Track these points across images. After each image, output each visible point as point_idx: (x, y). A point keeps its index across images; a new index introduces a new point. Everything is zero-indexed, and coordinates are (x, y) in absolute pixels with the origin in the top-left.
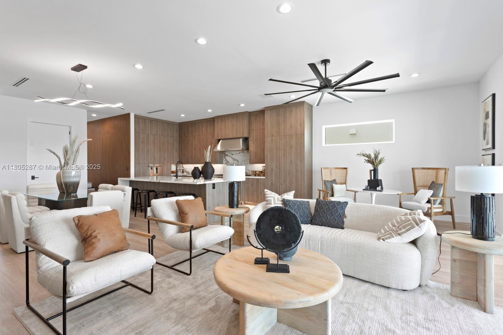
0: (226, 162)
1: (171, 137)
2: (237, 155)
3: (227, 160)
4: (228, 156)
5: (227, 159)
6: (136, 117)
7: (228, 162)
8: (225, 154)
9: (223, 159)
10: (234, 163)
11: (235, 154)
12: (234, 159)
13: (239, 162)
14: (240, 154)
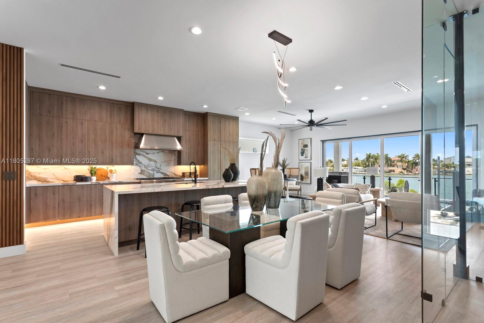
2: (154, 155)
3: (139, 161)
5: (139, 159)
10: (149, 164)
11: (152, 153)
12: (150, 160)
13: (158, 163)
14: (158, 154)
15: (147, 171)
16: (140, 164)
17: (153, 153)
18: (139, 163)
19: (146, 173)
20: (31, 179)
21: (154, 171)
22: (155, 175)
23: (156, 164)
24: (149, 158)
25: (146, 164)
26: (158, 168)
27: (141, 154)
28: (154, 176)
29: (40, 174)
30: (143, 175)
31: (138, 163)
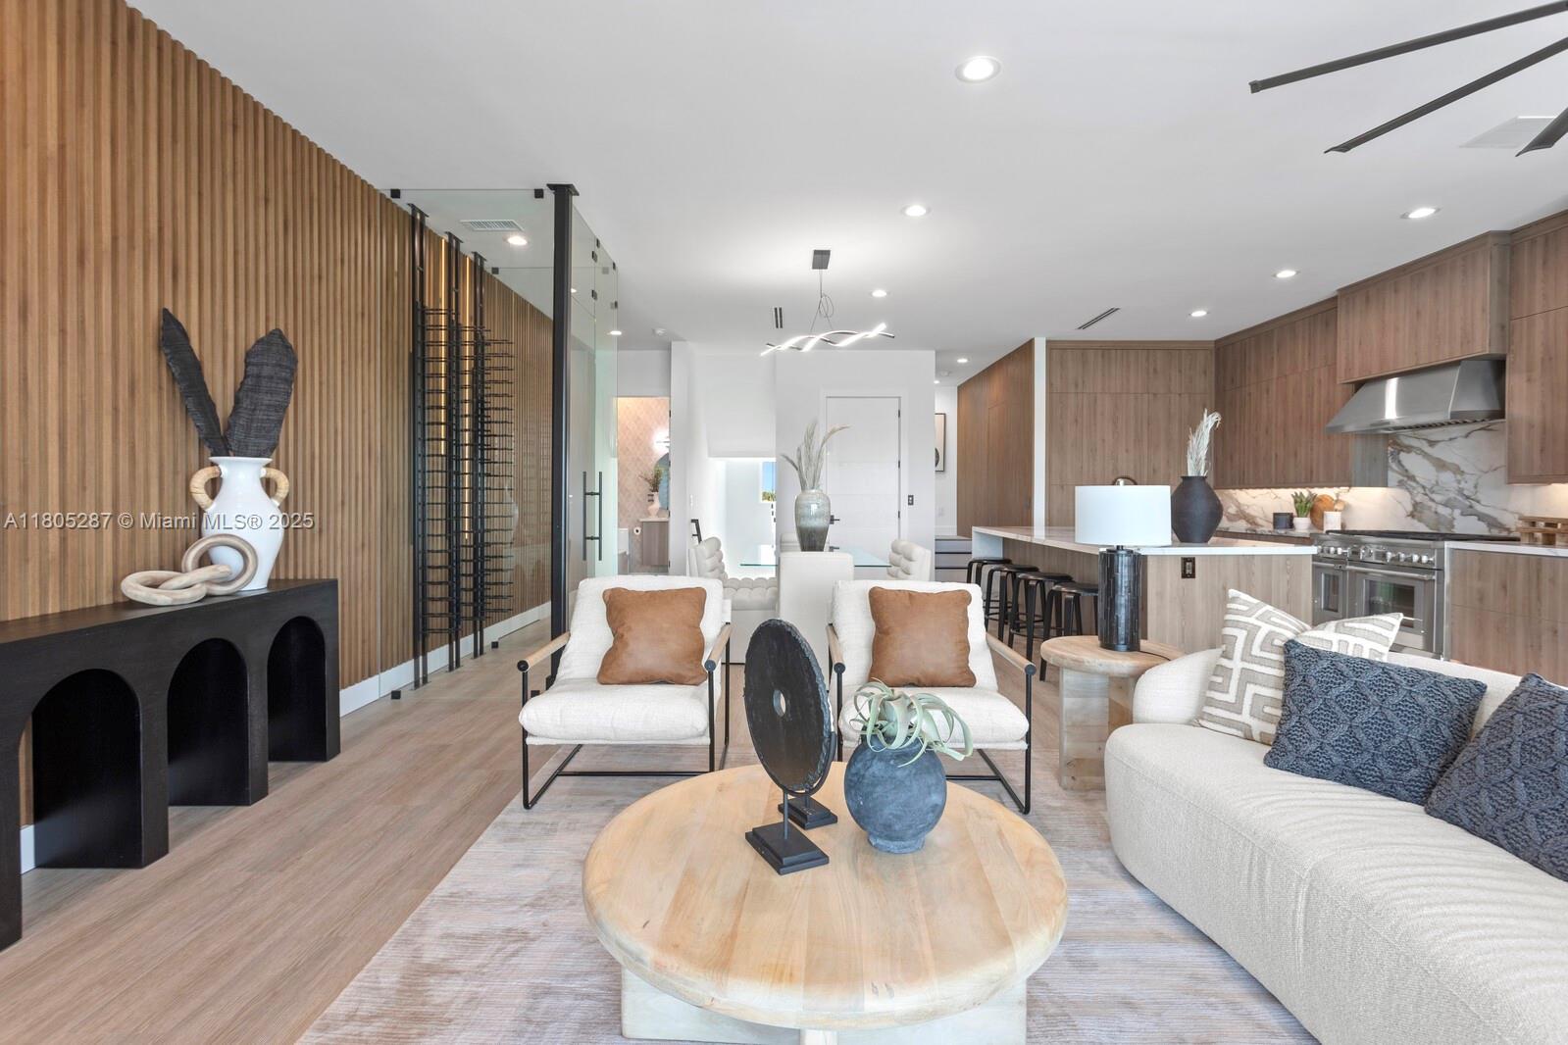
0: (1401, 478)
1: (1180, 395)
2: (1455, 443)
3: (1407, 471)
4: (1409, 452)
5: (1407, 466)
6: (1052, 346)
7: (1412, 478)
8: (1395, 443)
9: (1386, 467)
10: (1437, 483)
11: (1447, 438)
12: (1441, 465)
13: (1467, 477)
14: (1468, 439)
15: (1430, 507)
16: (1409, 482)
17: (1451, 439)
18: (1407, 479)
19: (1427, 515)
20: (1241, 518)
21: (1453, 508)
22: (1455, 523)
23: (1459, 482)
24: (1439, 459)
25: (1430, 480)
26: (1468, 498)
27: (1412, 447)
28: (1453, 527)
29: (1248, 506)
30: (1420, 521)
31: (1405, 479)
